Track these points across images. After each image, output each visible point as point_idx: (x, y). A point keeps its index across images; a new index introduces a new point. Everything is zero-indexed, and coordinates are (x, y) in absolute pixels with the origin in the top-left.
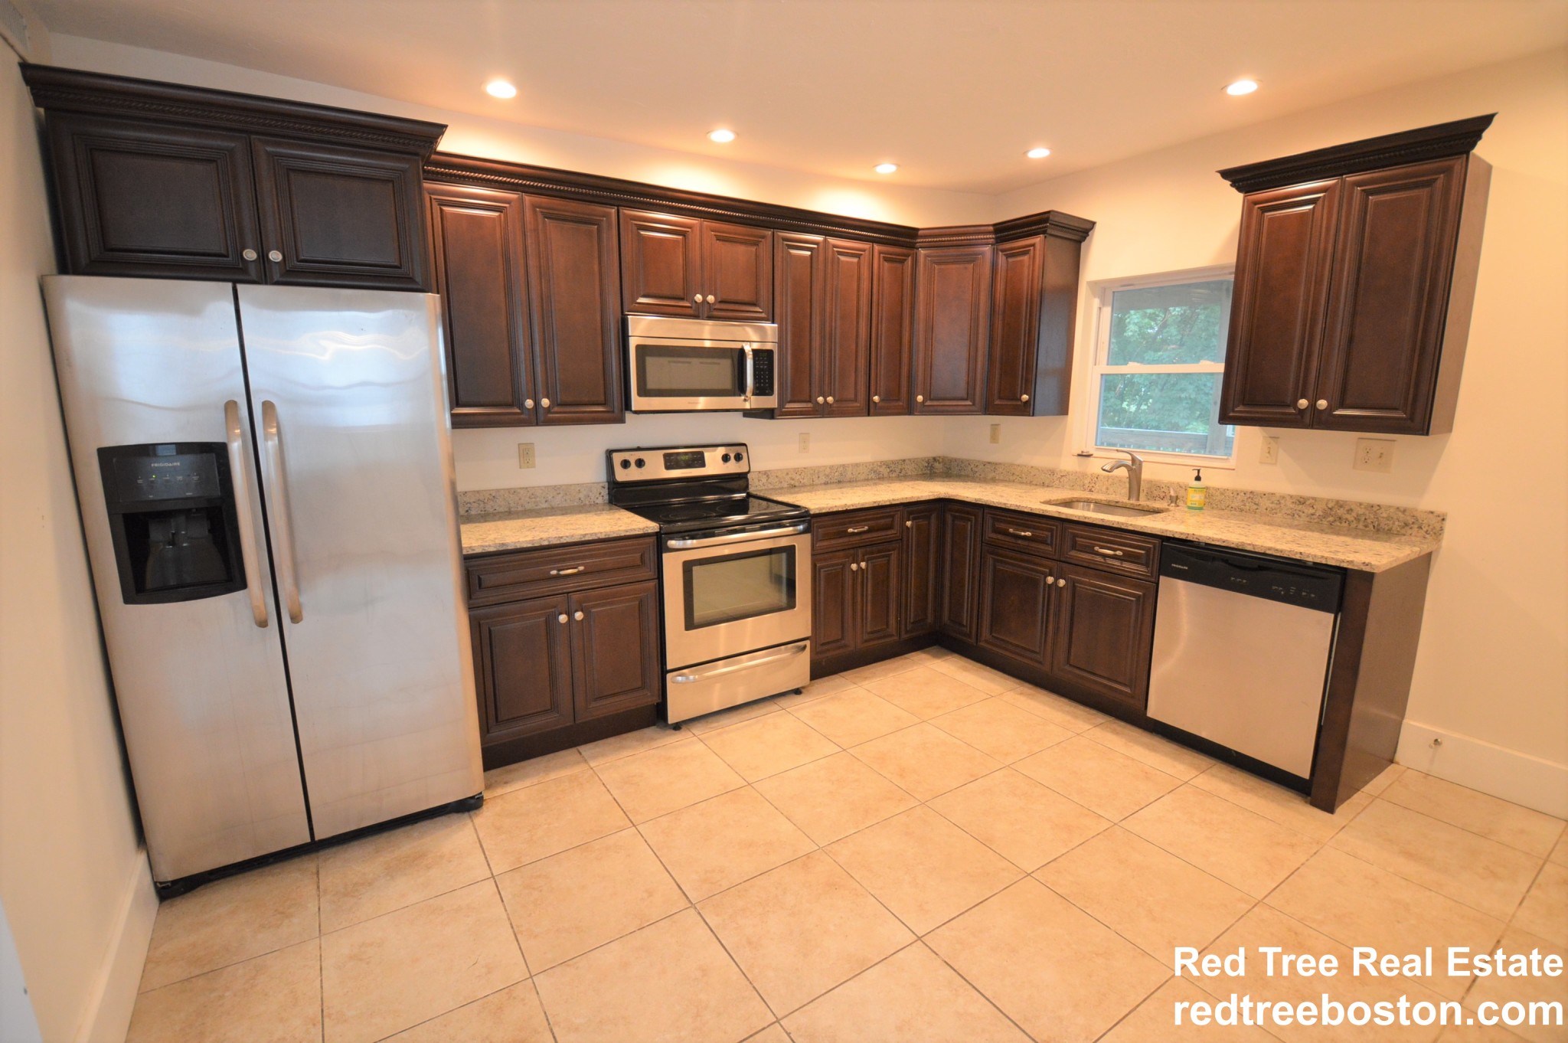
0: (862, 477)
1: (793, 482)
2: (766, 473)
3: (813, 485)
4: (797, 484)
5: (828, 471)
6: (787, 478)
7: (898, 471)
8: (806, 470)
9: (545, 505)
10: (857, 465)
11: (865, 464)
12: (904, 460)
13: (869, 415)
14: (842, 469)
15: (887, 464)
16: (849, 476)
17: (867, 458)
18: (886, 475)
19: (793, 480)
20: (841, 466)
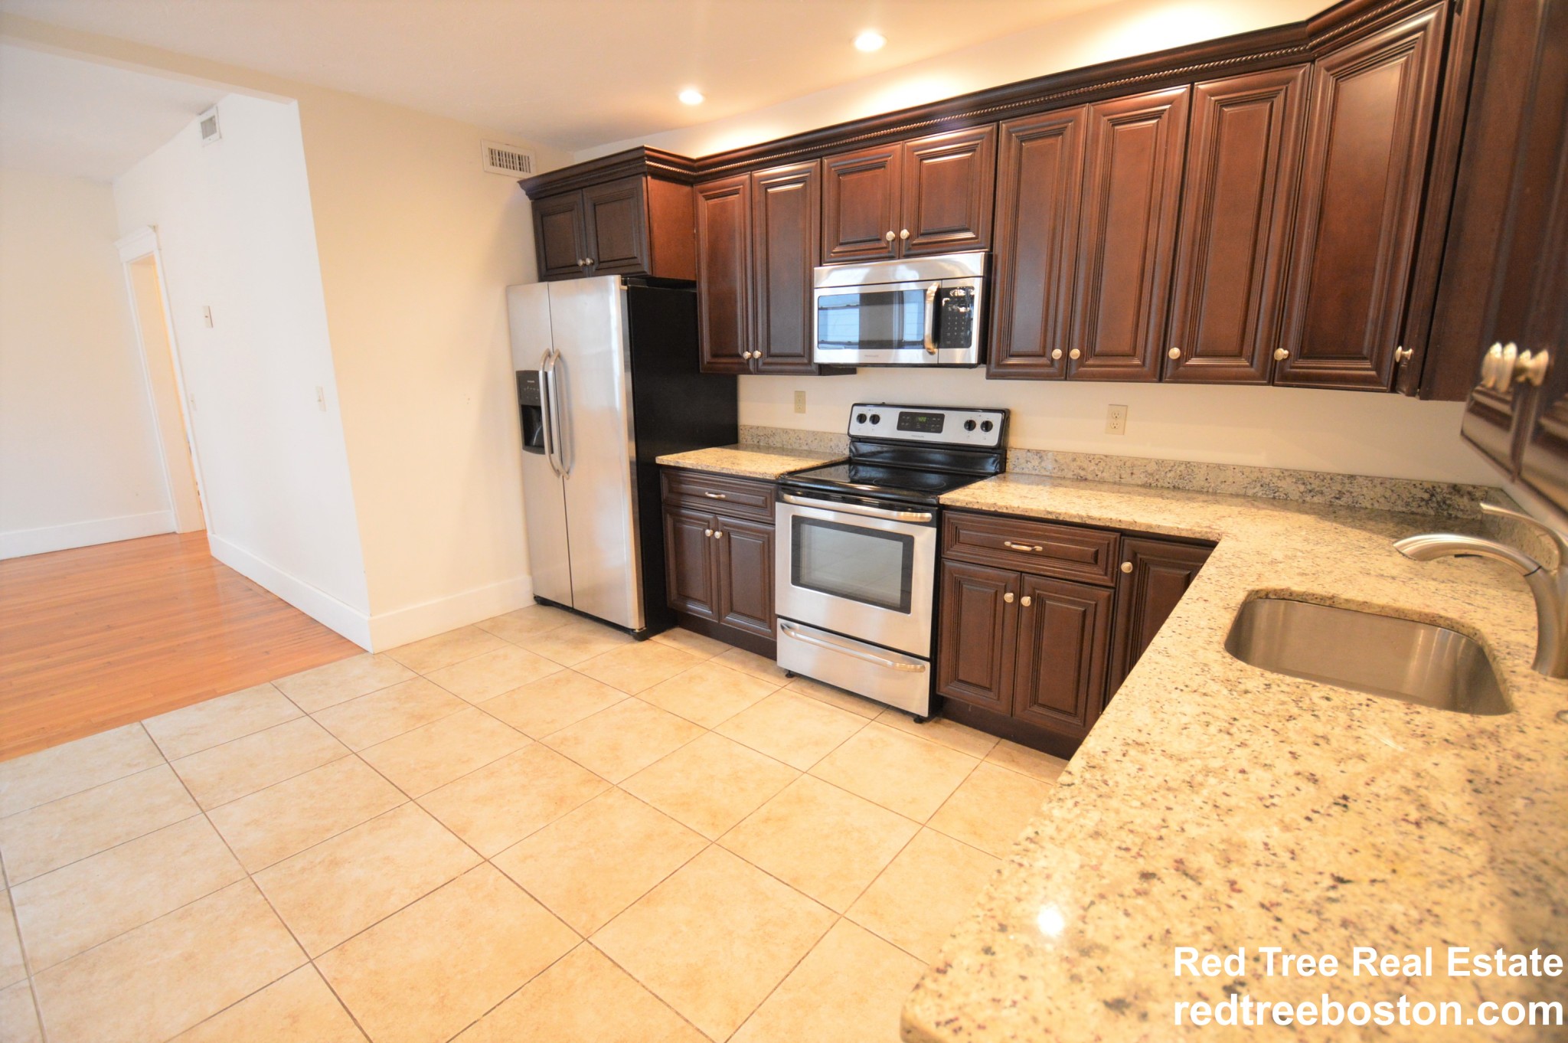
0: (1233, 489)
1: (1082, 473)
2: (1040, 454)
3: (1120, 484)
4: (1090, 477)
5: (1152, 468)
6: (1073, 466)
7: (1329, 495)
8: (1108, 460)
9: (806, 448)
10: (1220, 467)
11: (1242, 470)
12: (1352, 477)
13: (1160, 380)
14: (1183, 467)
15: (1300, 477)
16: (1199, 481)
17: (1259, 459)
18: (1295, 495)
19: (1084, 469)
20: (1181, 463)
